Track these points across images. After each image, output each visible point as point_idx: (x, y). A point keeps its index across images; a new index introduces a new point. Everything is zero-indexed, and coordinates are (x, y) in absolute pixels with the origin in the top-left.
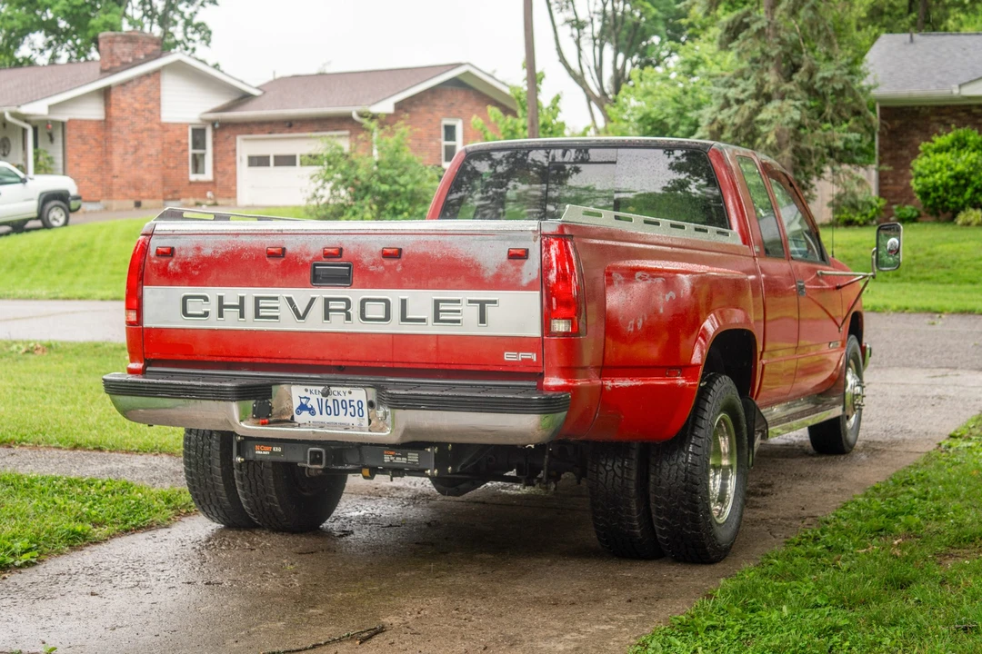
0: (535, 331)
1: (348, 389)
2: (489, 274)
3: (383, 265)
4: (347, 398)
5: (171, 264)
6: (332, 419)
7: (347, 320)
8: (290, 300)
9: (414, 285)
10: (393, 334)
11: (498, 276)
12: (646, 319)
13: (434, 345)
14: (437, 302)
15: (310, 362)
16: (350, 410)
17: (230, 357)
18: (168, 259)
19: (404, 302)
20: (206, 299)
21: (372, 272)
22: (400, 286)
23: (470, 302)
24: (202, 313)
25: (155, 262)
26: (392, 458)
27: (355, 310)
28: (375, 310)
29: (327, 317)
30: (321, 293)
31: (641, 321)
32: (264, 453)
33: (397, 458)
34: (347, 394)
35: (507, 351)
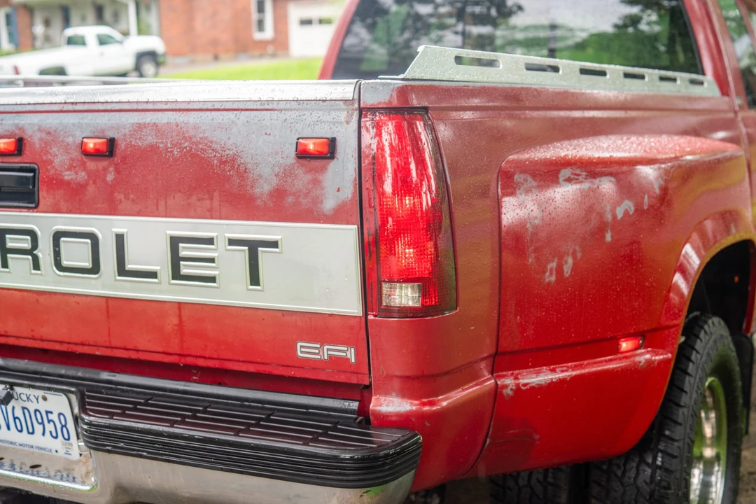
0: (349, 303)
1: (40, 393)
2: (263, 188)
3: (85, 169)
4: (43, 406)
6: (25, 438)
7: (34, 269)
9: (136, 207)
10: (107, 298)
11: (279, 194)
12: (579, 255)
13: (175, 321)
14: (175, 242)
16: (50, 427)
19: (120, 239)
21: (68, 183)
22: (113, 210)
23: (232, 242)
27: (45, 252)
28: (77, 254)
29: (4, 263)
31: (570, 261)
34: (40, 399)
35: (302, 340)
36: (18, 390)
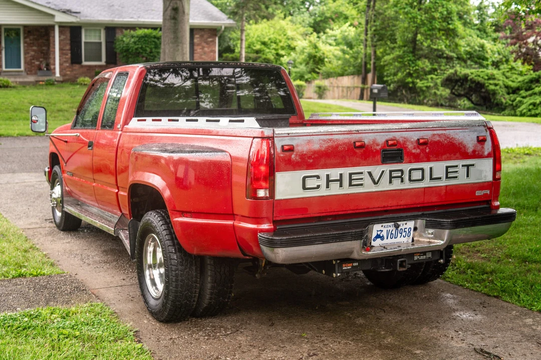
1: (405, 222)
2: (470, 150)
3: (419, 149)
4: (404, 227)
5: (293, 156)
6: (394, 240)
7: (401, 182)
8: (370, 174)
9: (435, 159)
10: (425, 188)
11: (474, 151)
13: (444, 191)
14: (447, 167)
15: (379, 209)
17: (331, 212)
18: (291, 153)
19: (431, 169)
20: (318, 177)
21: (414, 153)
22: (429, 160)
23: (463, 166)
24: (316, 186)
25: (282, 155)
26: (419, 257)
27: (406, 177)
29: (390, 182)
30: (387, 168)
32: (348, 268)
33: (421, 257)
34: (404, 225)
35: (477, 190)
36: (399, 223)
